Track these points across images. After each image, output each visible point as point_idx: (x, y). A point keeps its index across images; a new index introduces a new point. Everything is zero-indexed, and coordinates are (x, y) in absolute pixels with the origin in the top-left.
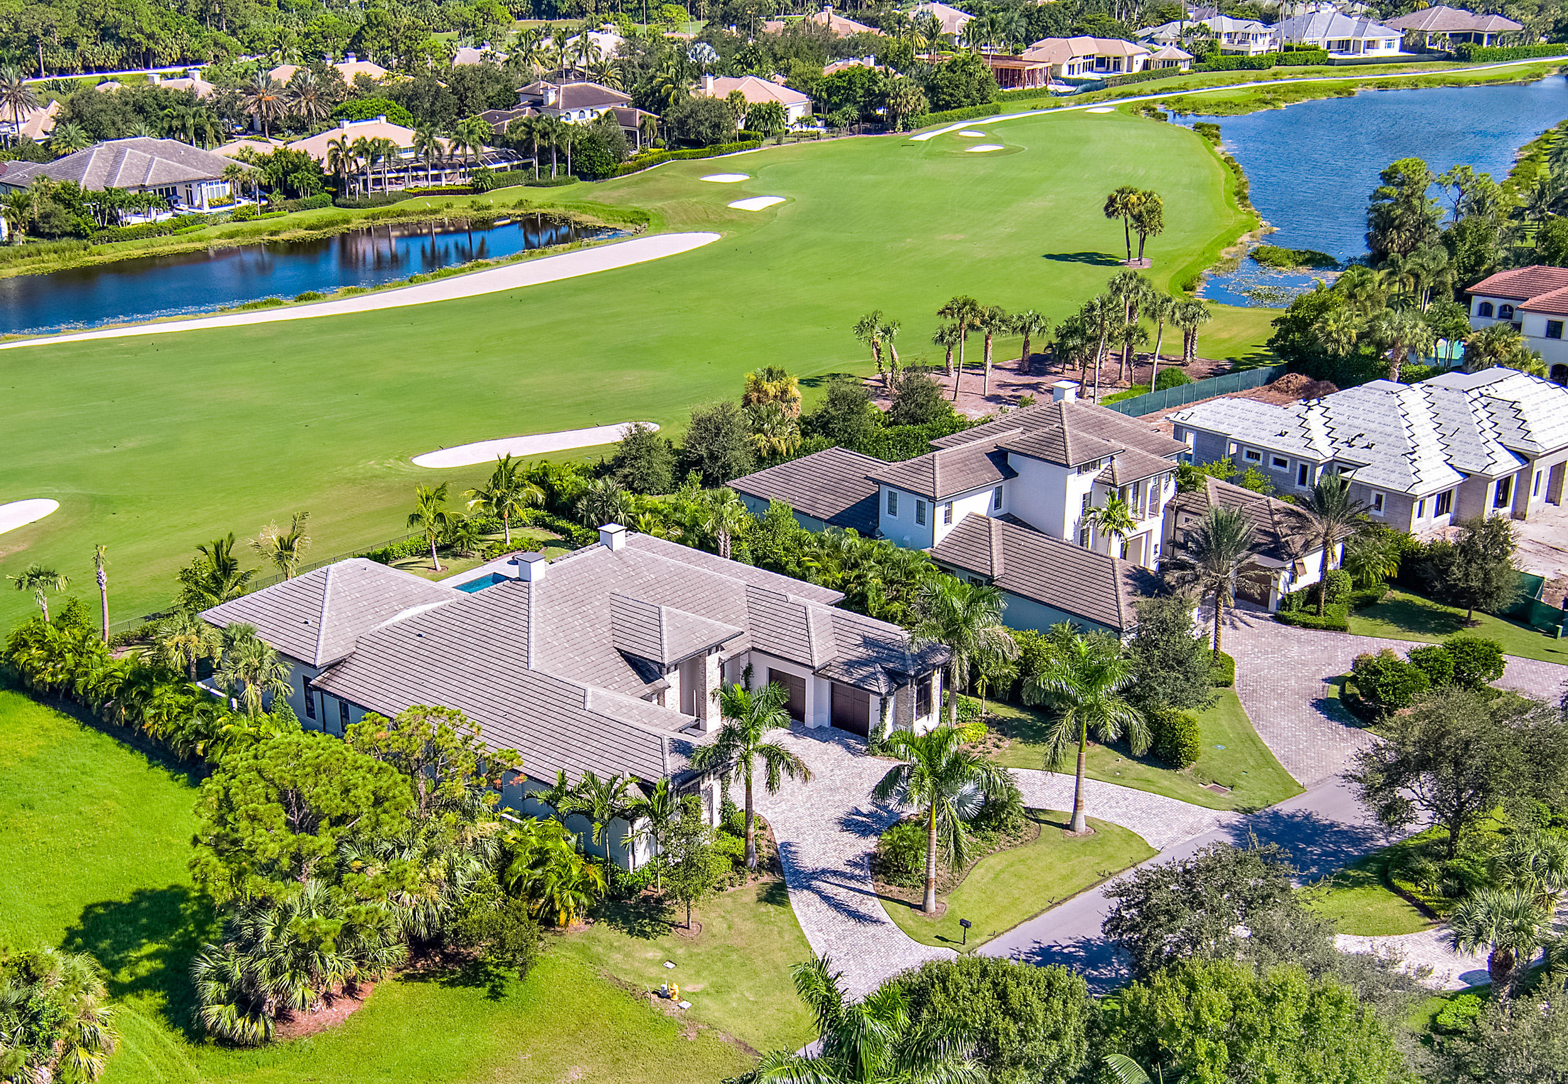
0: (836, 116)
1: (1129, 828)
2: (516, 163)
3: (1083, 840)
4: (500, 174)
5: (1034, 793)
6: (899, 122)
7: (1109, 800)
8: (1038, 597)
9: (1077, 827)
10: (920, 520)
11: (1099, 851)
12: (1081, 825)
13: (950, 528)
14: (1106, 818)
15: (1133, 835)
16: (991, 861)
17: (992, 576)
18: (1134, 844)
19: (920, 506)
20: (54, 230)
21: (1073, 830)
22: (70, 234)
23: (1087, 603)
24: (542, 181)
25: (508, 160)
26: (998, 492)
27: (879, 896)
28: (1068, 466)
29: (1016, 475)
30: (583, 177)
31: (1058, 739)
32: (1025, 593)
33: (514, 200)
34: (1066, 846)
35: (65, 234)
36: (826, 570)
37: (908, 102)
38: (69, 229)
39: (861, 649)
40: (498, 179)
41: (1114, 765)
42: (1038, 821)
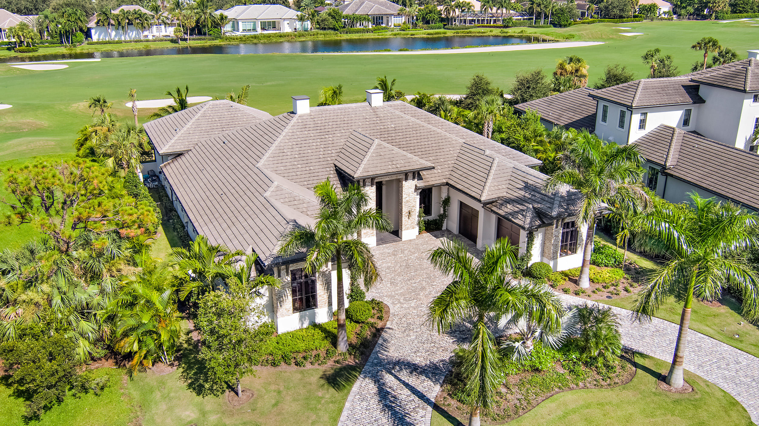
0: (683, 12)
1: (733, 394)
2: (525, 17)
3: (677, 396)
4: (517, 21)
5: (643, 337)
6: (714, 15)
7: (719, 360)
8: (698, 183)
9: (673, 381)
10: (622, 125)
11: (690, 414)
12: (678, 379)
13: (643, 133)
14: (711, 379)
15: (734, 404)
16: (568, 397)
17: (665, 165)
18: (734, 414)
19: (623, 115)
20: (326, 26)
21: (668, 383)
22: (332, 29)
23: (739, 191)
24: (536, 25)
25: (522, 16)
26: (688, 113)
27: (436, 407)
28: (744, 91)
29: (703, 101)
30: (555, 26)
31: (653, 287)
32: (689, 179)
33: (520, 31)
34: (656, 399)
35: (330, 28)
36: (545, 151)
37: (719, 6)
38: (331, 26)
39: (521, 192)
40: (516, 23)
41: (734, 327)
42: (635, 365)
